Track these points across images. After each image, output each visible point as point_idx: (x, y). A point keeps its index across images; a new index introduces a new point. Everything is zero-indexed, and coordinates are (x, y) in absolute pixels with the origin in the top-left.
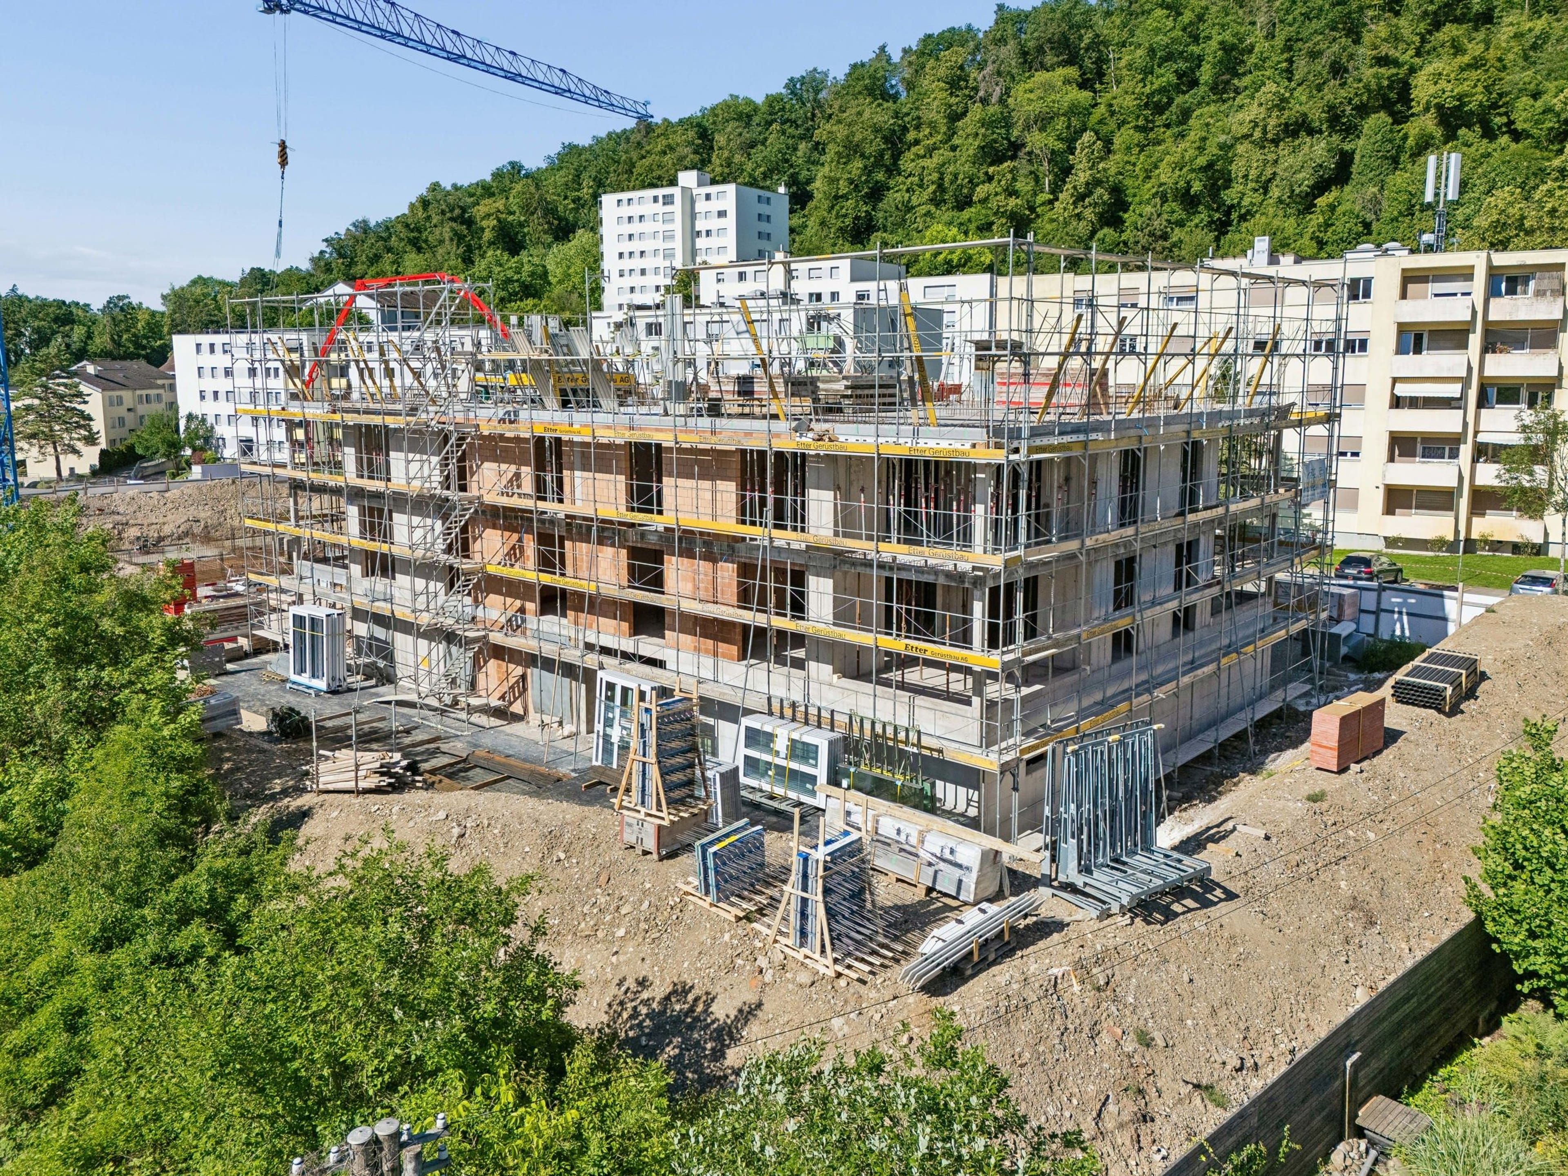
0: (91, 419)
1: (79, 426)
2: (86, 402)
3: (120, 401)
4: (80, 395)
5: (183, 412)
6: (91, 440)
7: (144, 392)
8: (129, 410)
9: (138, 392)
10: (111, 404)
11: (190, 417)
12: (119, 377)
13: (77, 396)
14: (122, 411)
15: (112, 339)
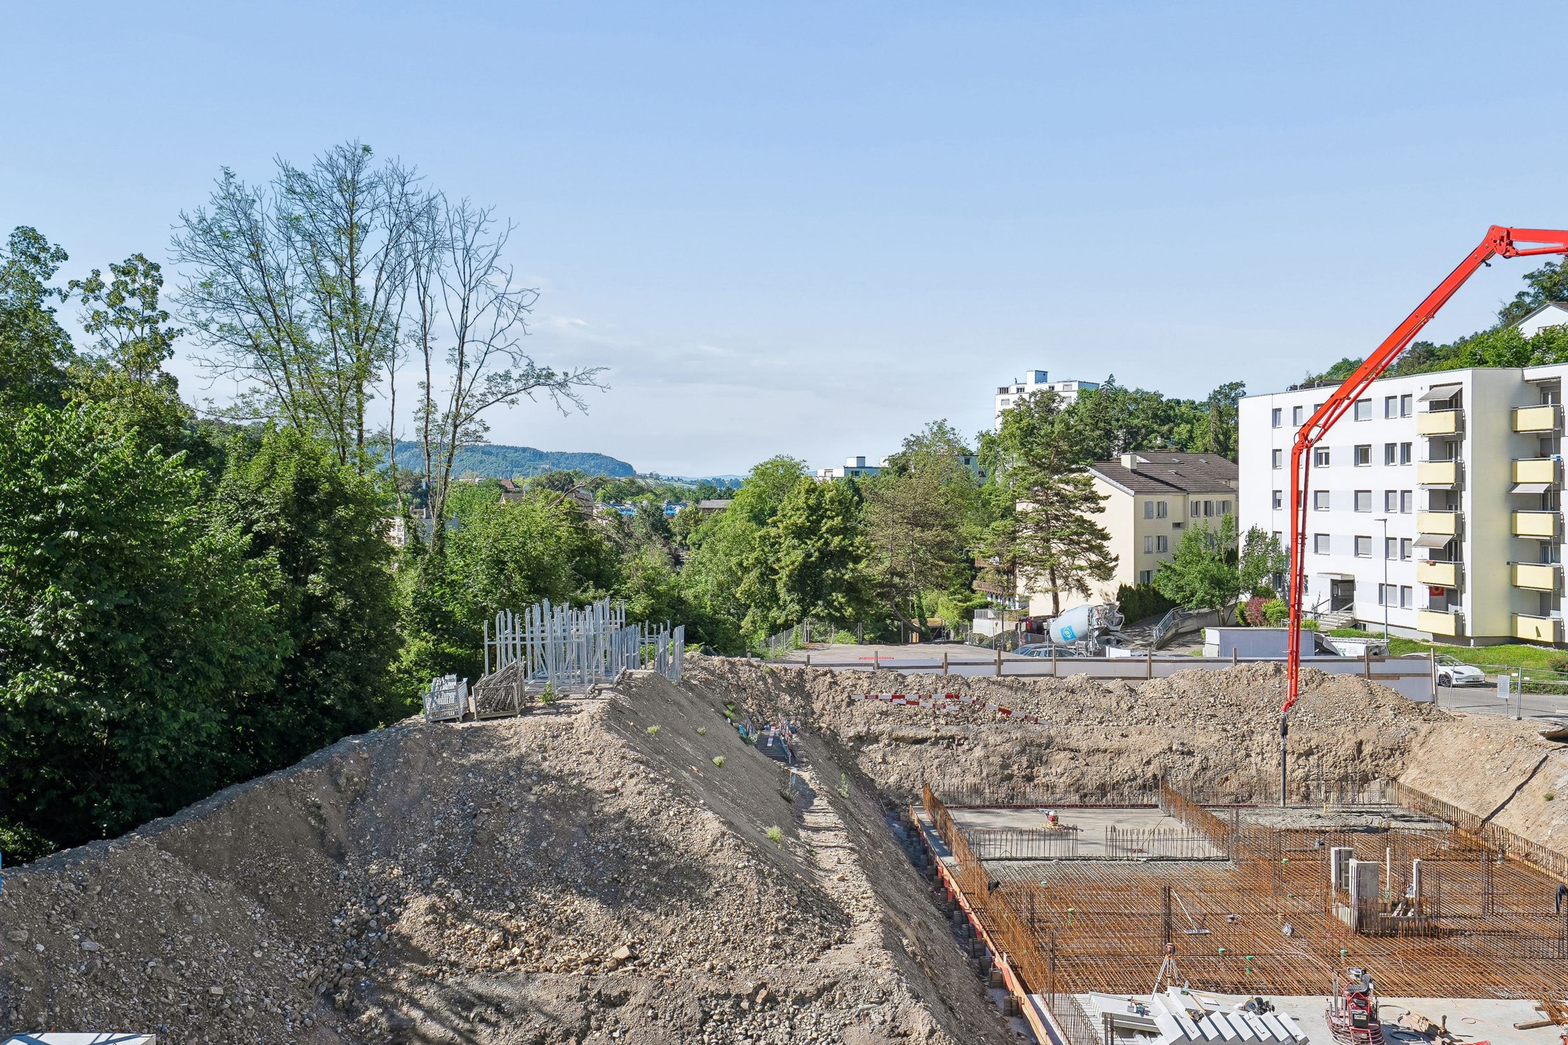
0: (1106, 537)
1: (1091, 549)
2: (1102, 510)
3: (1162, 511)
4: (1092, 498)
5: (1244, 527)
6: (1104, 570)
7: (1202, 498)
8: (1177, 525)
9: (1193, 498)
10: (1148, 515)
11: (1254, 536)
12: (1169, 474)
13: (1086, 499)
14: (1164, 527)
15: (1217, 440)
